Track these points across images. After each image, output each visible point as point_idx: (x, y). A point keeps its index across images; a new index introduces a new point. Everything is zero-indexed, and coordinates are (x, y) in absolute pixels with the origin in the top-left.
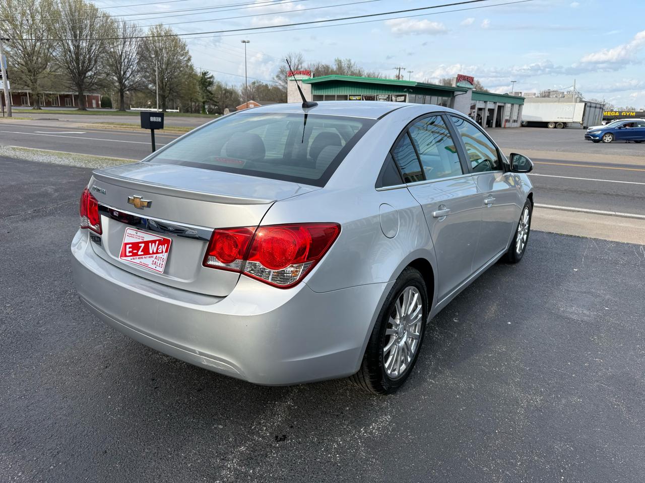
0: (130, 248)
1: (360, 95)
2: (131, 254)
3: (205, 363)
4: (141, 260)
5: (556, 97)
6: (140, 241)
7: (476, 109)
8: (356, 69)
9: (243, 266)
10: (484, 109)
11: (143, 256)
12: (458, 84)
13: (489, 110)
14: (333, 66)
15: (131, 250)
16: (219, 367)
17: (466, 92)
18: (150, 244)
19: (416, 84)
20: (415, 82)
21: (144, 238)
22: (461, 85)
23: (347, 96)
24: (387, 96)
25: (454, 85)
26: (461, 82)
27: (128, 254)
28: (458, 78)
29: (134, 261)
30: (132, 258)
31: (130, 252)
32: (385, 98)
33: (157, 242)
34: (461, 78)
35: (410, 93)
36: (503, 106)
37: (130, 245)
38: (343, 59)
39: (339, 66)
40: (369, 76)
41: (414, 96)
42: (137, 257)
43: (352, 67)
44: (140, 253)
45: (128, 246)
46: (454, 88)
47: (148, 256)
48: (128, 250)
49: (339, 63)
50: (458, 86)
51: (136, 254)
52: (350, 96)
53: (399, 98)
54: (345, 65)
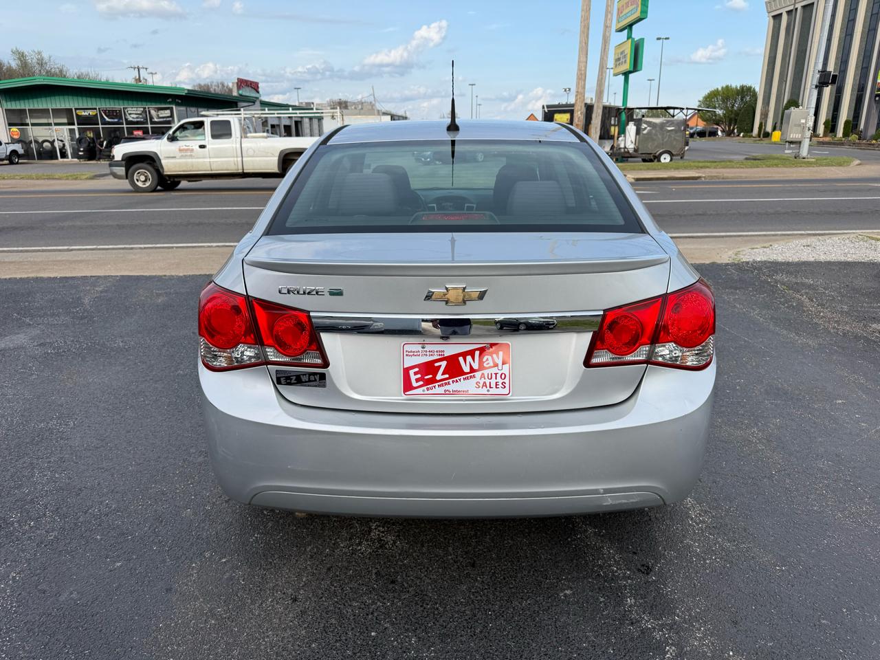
0: (416, 373)
1: (95, 109)
2: (421, 383)
3: (610, 502)
4: (447, 387)
5: (355, 108)
6: (436, 357)
7: (270, 126)
8: (54, 65)
9: (652, 353)
10: (279, 126)
11: (451, 381)
12: (240, 92)
13: (285, 126)
14: (10, 62)
15: (419, 376)
16: (632, 501)
17: (254, 102)
18: (461, 359)
19: (186, 92)
20: (184, 89)
21: (443, 351)
22: (244, 94)
23: (71, 109)
24: (142, 109)
25: (235, 94)
26: (244, 90)
27: (415, 384)
28: (239, 84)
29: (430, 392)
30: (425, 388)
31: (417, 380)
32: (139, 112)
33: (477, 353)
34: (242, 83)
35: (178, 104)
36: (301, 122)
37: (417, 370)
38: (26, 50)
39: (21, 61)
40: (78, 77)
41: (183, 108)
42: (437, 384)
43: (46, 63)
44: (439, 377)
45: (412, 372)
46: (236, 97)
47: (462, 377)
48: (413, 378)
49: (21, 56)
50: (241, 95)
51: (433, 381)
52: (76, 109)
53: (162, 112)
54: (32, 60)
